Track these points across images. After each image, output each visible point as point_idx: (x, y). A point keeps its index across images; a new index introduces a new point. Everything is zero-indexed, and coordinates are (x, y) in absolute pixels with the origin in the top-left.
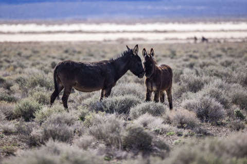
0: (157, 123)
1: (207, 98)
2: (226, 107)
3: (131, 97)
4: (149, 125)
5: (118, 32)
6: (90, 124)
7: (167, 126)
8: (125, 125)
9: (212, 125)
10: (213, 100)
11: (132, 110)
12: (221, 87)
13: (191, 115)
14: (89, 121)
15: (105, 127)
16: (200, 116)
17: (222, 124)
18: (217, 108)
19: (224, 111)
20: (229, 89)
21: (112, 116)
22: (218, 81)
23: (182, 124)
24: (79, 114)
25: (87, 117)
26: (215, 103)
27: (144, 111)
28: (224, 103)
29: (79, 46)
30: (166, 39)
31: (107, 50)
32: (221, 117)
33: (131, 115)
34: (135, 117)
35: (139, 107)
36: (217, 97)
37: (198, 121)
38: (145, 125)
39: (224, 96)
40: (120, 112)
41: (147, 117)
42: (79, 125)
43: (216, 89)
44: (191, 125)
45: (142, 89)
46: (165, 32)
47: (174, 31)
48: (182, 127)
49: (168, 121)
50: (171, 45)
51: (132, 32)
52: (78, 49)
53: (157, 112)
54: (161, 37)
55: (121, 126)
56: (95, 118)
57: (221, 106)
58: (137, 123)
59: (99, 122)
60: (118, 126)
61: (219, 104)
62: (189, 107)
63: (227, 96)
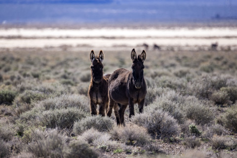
0: (104, 139)
1: (159, 111)
2: (180, 122)
3: (74, 110)
4: (94, 142)
5: (61, 38)
6: (28, 139)
7: (114, 143)
8: (68, 141)
9: (165, 141)
10: (166, 114)
11: (76, 124)
12: (175, 99)
13: (141, 131)
14: (28, 136)
15: (45, 143)
16: (151, 132)
17: (176, 141)
18: (170, 124)
19: (178, 127)
20: (183, 102)
21: (54, 131)
22: (172, 93)
23: (131, 140)
24: (17, 128)
25: (26, 132)
26: (168, 117)
27: (89, 126)
28: (178, 118)
29: (17, 53)
30: (115, 46)
31: (48, 57)
32: (174, 133)
33: (74, 131)
34: (80, 132)
35: (83, 121)
36: (170, 110)
37: (149, 138)
38: (90, 141)
39: (178, 110)
40: (62, 127)
41: (92, 132)
42: (16, 140)
43: (169, 102)
44: (141, 142)
45: (85, 100)
46: (113, 38)
48: (131, 144)
49: (116, 137)
50: (119, 53)
52: (16, 56)
53: (104, 127)
55: (64, 142)
56: (34, 134)
57: (175, 120)
58: (81, 139)
59: (39, 137)
60: (60, 142)
61: (172, 119)
62: (140, 122)
63: (182, 110)
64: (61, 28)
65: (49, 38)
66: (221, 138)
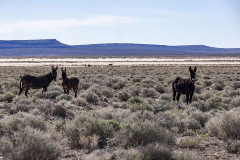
0: (69, 104)
1: (91, 92)
2: (100, 97)
3: (56, 92)
4: (65, 105)
5: (50, 62)
6: (38, 104)
7: (73, 105)
8: (54, 105)
9: (94, 105)
10: (94, 93)
11: (57, 98)
12: (98, 87)
13: (84, 100)
14: (37, 103)
15: (45, 105)
16: (88, 101)
17: (98, 105)
18: (96, 97)
19: (99, 98)
20: (101, 88)
21: (48, 101)
22: (96, 85)
23: (80, 104)
24: (33, 99)
25: (37, 101)
26: (95, 95)
27: (63, 98)
28: (99, 95)
29: (33, 68)
30: (73, 65)
31: (46, 70)
32: (98, 101)
33: (56, 100)
34: (59, 101)
35: (60, 97)
36: (96, 92)
37: (87, 103)
38: (63, 104)
39: (99, 92)
40: (52, 99)
41: (64, 101)
42: (33, 105)
43: (95, 89)
44: (84, 105)
45: (61, 88)
46: (72, 62)
47: (76, 62)
48: (80, 106)
49: (74, 103)
50: (75, 68)
51: (56, 62)
52: (32, 70)
53: (69, 99)
54: (70, 64)
55: (52, 105)
56: (40, 102)
57: (98, 96)
58: (59, 104)
59: (42, 103)
60: (51, 105)
61: (96, 95)
62: (83, 97)
63: (100, 92)
64: (50, 58)
65: (45, 62)
66: (117, 103)
